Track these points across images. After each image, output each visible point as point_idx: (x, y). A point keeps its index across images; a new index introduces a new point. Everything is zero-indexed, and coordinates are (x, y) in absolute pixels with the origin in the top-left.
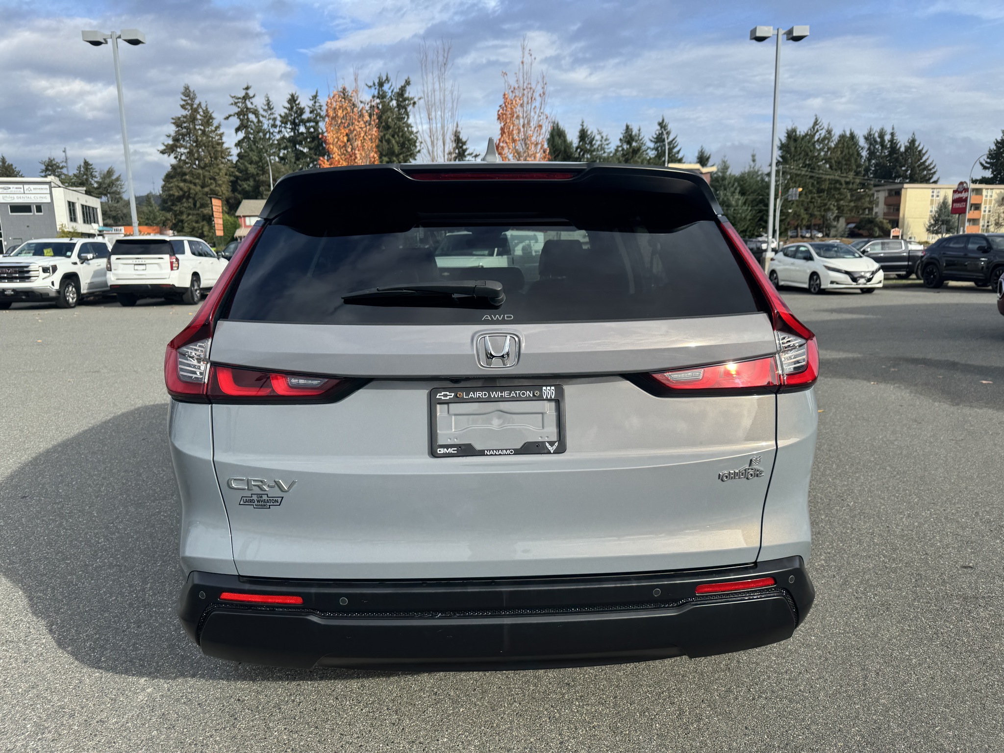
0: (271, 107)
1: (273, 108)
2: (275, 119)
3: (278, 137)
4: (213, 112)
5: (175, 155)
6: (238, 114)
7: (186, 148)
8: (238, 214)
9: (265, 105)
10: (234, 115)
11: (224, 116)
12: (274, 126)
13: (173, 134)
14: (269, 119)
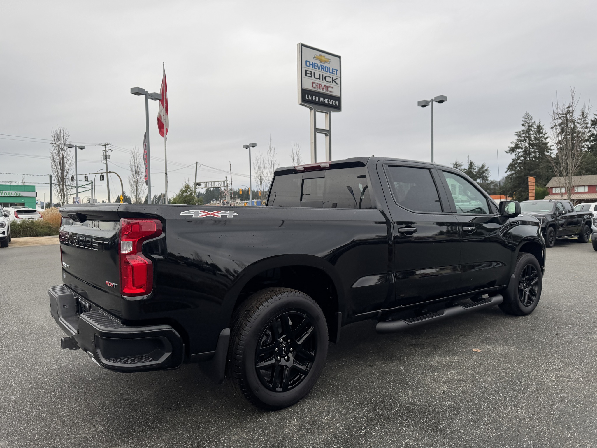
0: (585, 116)
1: (586, 117)
2: (587, 123)
3: (589, 134)
4: (543, 126)
5: (515, 153)
6: (561, 124)
7: (522, 148)
8: (547, 186)
9: (580, 116)
10: (558, 125)
11: (550, 127)
12: (587, 128)
13: (515, 141)
14: (582, 124)
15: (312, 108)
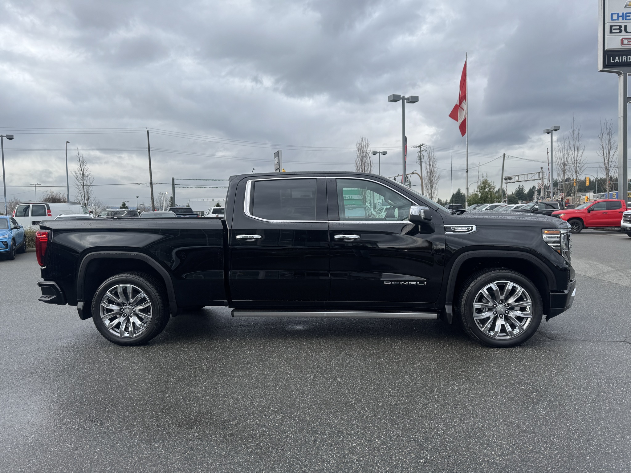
15: (620, 72)
